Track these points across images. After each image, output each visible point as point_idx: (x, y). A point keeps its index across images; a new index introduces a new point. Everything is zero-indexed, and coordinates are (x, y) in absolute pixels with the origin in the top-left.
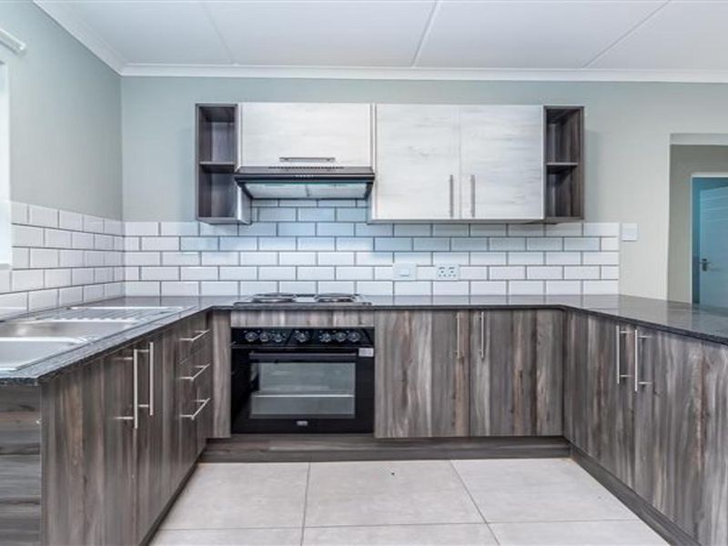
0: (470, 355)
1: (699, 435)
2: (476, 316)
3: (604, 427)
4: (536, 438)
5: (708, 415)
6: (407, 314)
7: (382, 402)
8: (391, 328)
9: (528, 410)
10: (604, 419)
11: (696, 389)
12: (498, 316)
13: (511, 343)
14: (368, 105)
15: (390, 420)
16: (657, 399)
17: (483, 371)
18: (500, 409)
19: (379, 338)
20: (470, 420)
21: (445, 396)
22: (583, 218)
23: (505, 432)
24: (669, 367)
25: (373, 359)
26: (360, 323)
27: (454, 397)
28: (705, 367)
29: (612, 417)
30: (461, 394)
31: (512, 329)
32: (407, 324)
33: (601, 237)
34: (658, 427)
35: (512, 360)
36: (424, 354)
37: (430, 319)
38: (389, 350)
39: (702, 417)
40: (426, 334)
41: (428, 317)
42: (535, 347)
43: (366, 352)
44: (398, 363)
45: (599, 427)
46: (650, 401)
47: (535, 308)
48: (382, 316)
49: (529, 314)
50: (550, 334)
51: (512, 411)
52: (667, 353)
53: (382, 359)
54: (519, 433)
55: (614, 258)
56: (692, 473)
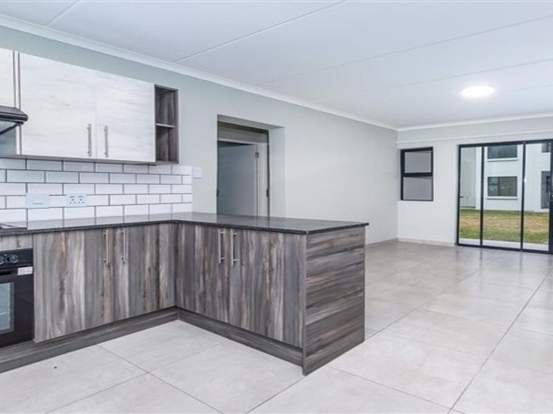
0: (114, 261)
1: (268, 281)
2: (119, 232)
3: (208, 291)
4: (160, 311)
5: (272, 270)
6: (63, 234)
7: (41, 312)
8: (49, 247)
9: (154, 293)
10: (208, 288)
11: (266, 258)
12: (134, 230)
13: (143, 249)
14: (11, 52)
15: (49, 324)
16: (244, 268)
17: (124, 271)
18: (136, 296)
19: (38, 258)
20: (115, 309)
21: (95, 295)
22: (178, 163)
23: (140, 312)
24: (250, 249)
25: (31, 276)
26: (19, 246)
27: (103, 295)
28: (271, 246)
29: (213, 284)
30: (108, 292)
31: (143, 239)
32: (63, 243)
33: (182, 175)
34: (244, 282)
35: (144, 261)
36: (78, 266)
37: (83, 237)
38: (47, 266)
39: (269, 271)
40: (80, 249)
41: (82, 235)
42: (159, 249)
43: (24, 271)
44: (55, 275)
45: (204, 293)
46: (239, 269)
47: (158, 223)
48: (40, 238)
49: (154, 227)
50: (167, 240)
51: (144, 296)
52: (249, 242)
53: (41, 275)
54: (149, 311)
55: (189, 189)
56: (264, 302)
